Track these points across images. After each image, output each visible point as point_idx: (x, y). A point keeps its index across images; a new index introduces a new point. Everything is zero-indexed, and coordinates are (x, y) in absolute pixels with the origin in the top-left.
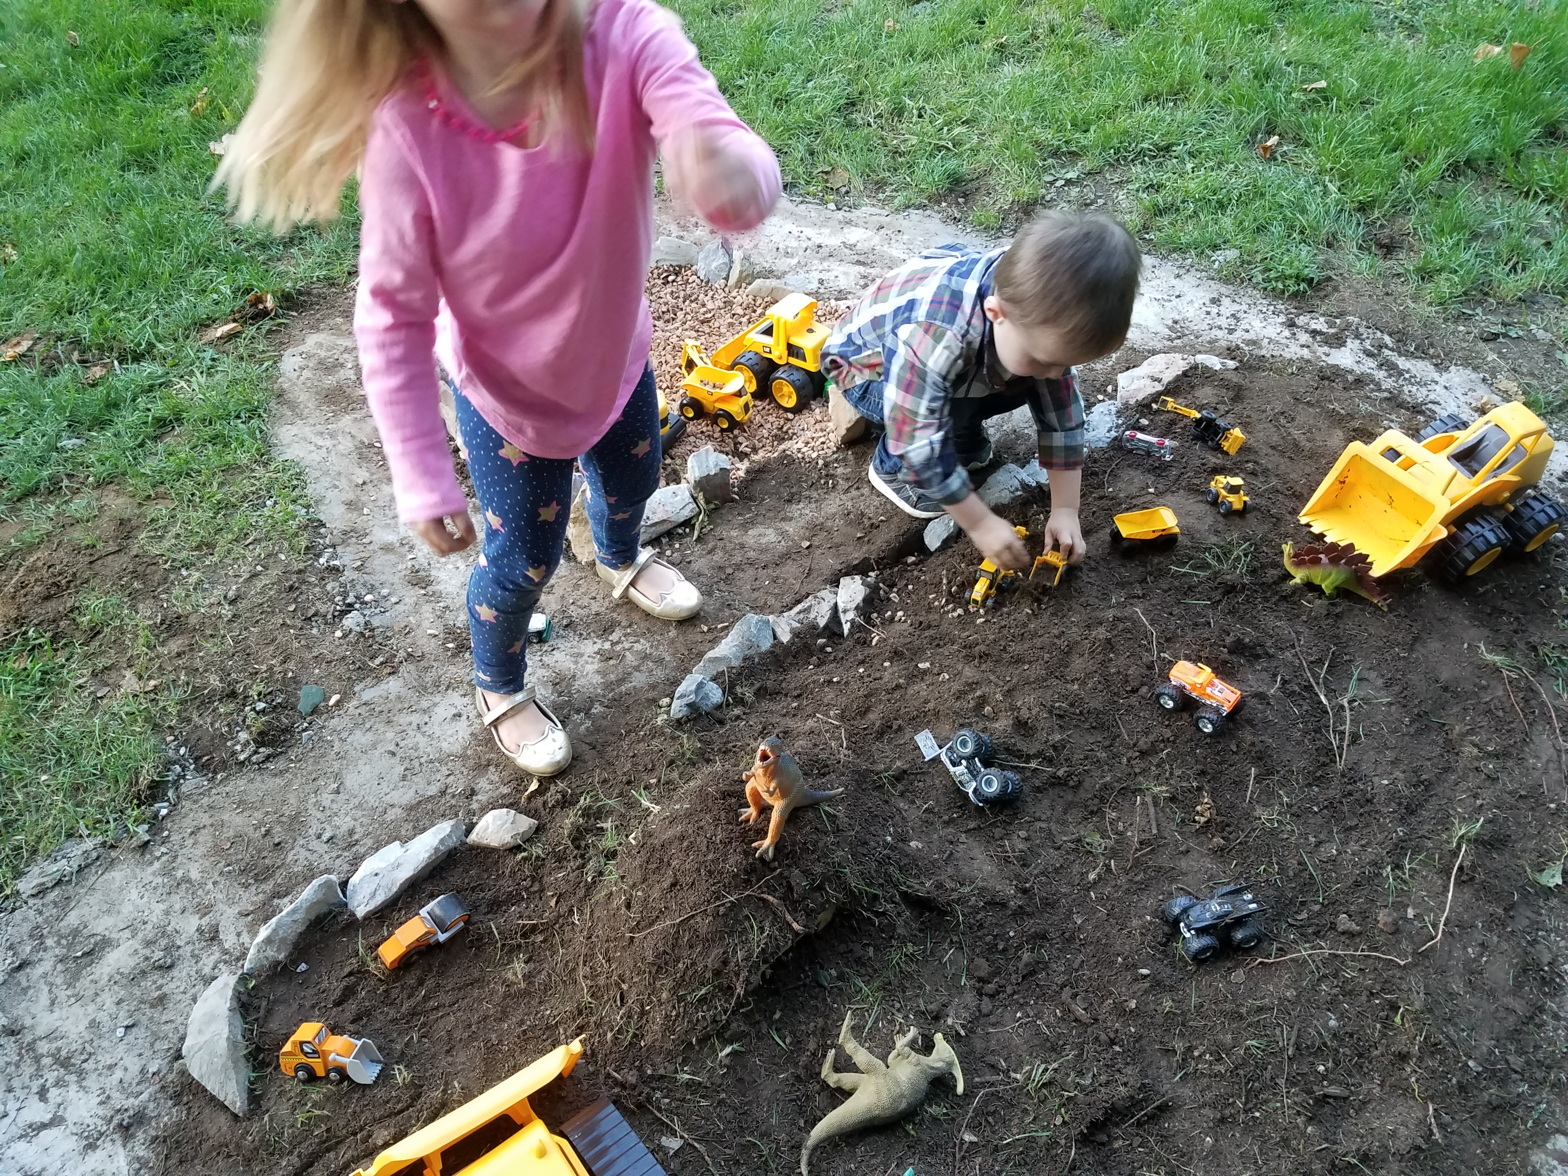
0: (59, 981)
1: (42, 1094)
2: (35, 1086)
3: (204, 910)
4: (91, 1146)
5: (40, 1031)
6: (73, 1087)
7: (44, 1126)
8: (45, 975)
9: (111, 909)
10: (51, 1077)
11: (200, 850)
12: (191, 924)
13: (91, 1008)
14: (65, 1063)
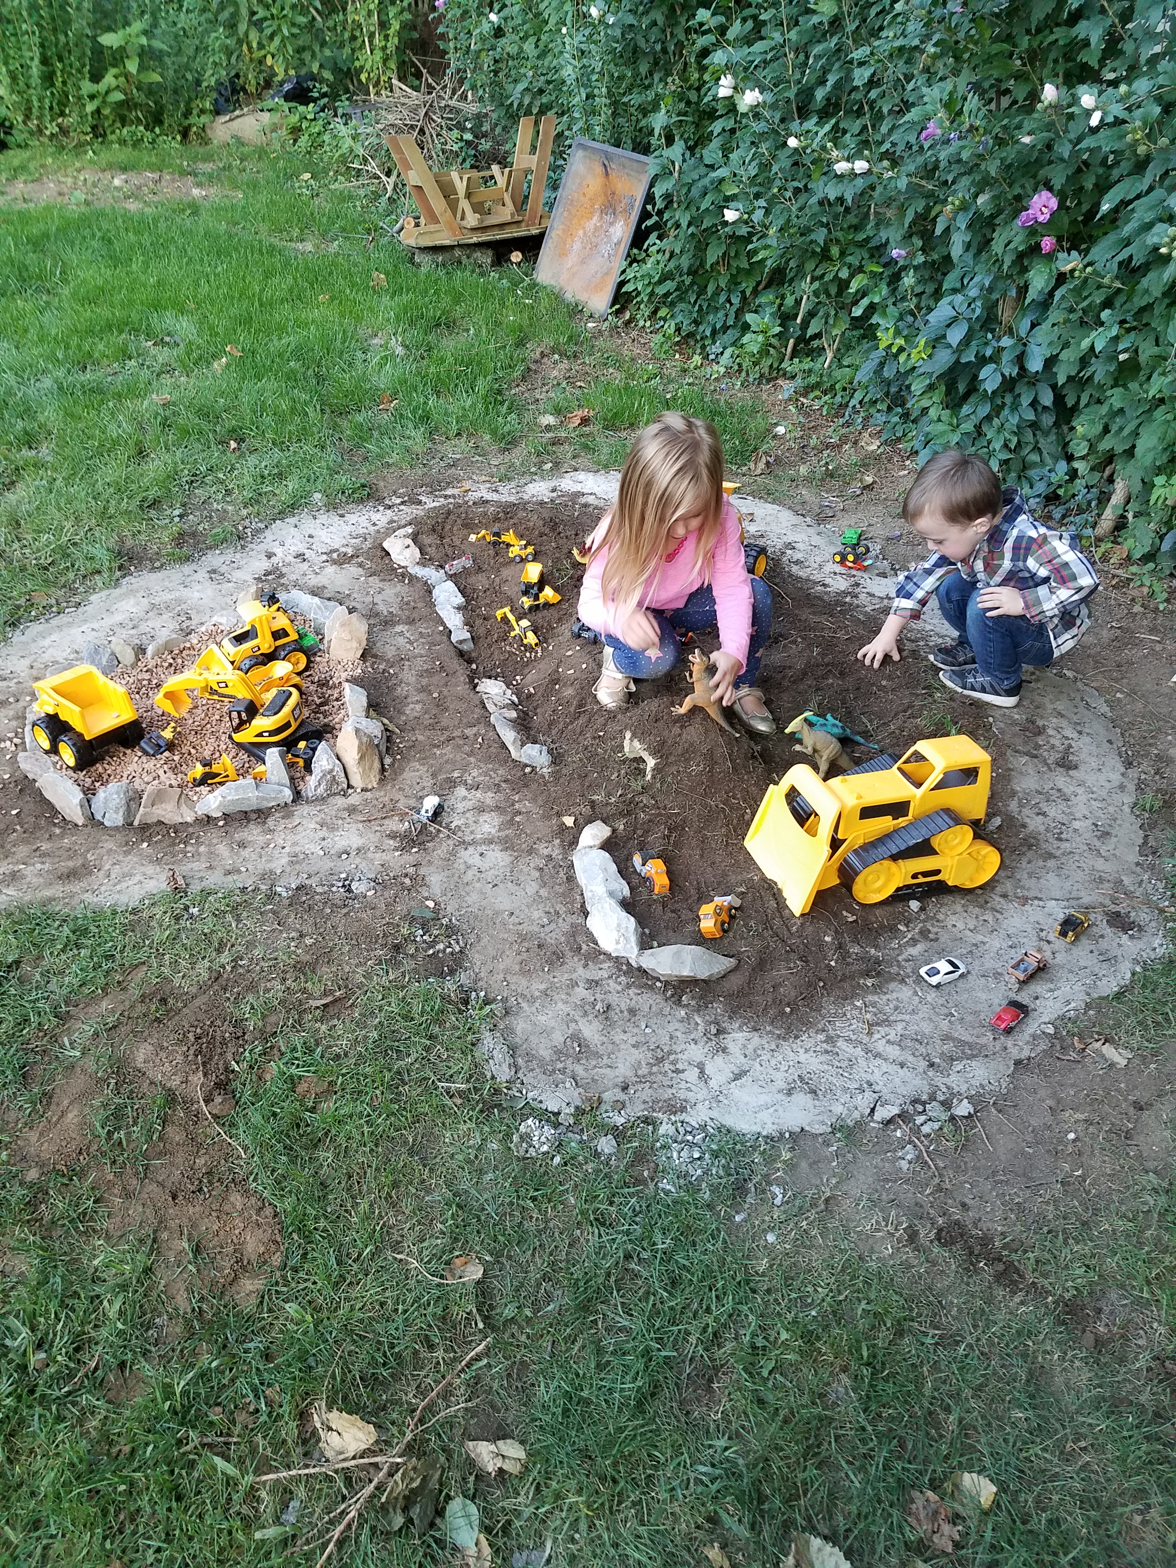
0: (594, 1063)
1: (677, 1071)
2: (670, 1074)
3: (574, 984)
4: (724, 1050)
5: (630, 1073)
6: (680, 1056)
7: (702, 1072)
8: (586, 1070)
9: (546, 1032)
10: (667, 1066)
11: (524, 982)
12: (581, 992)
13: (622, 1046)
14: (660, 1060)
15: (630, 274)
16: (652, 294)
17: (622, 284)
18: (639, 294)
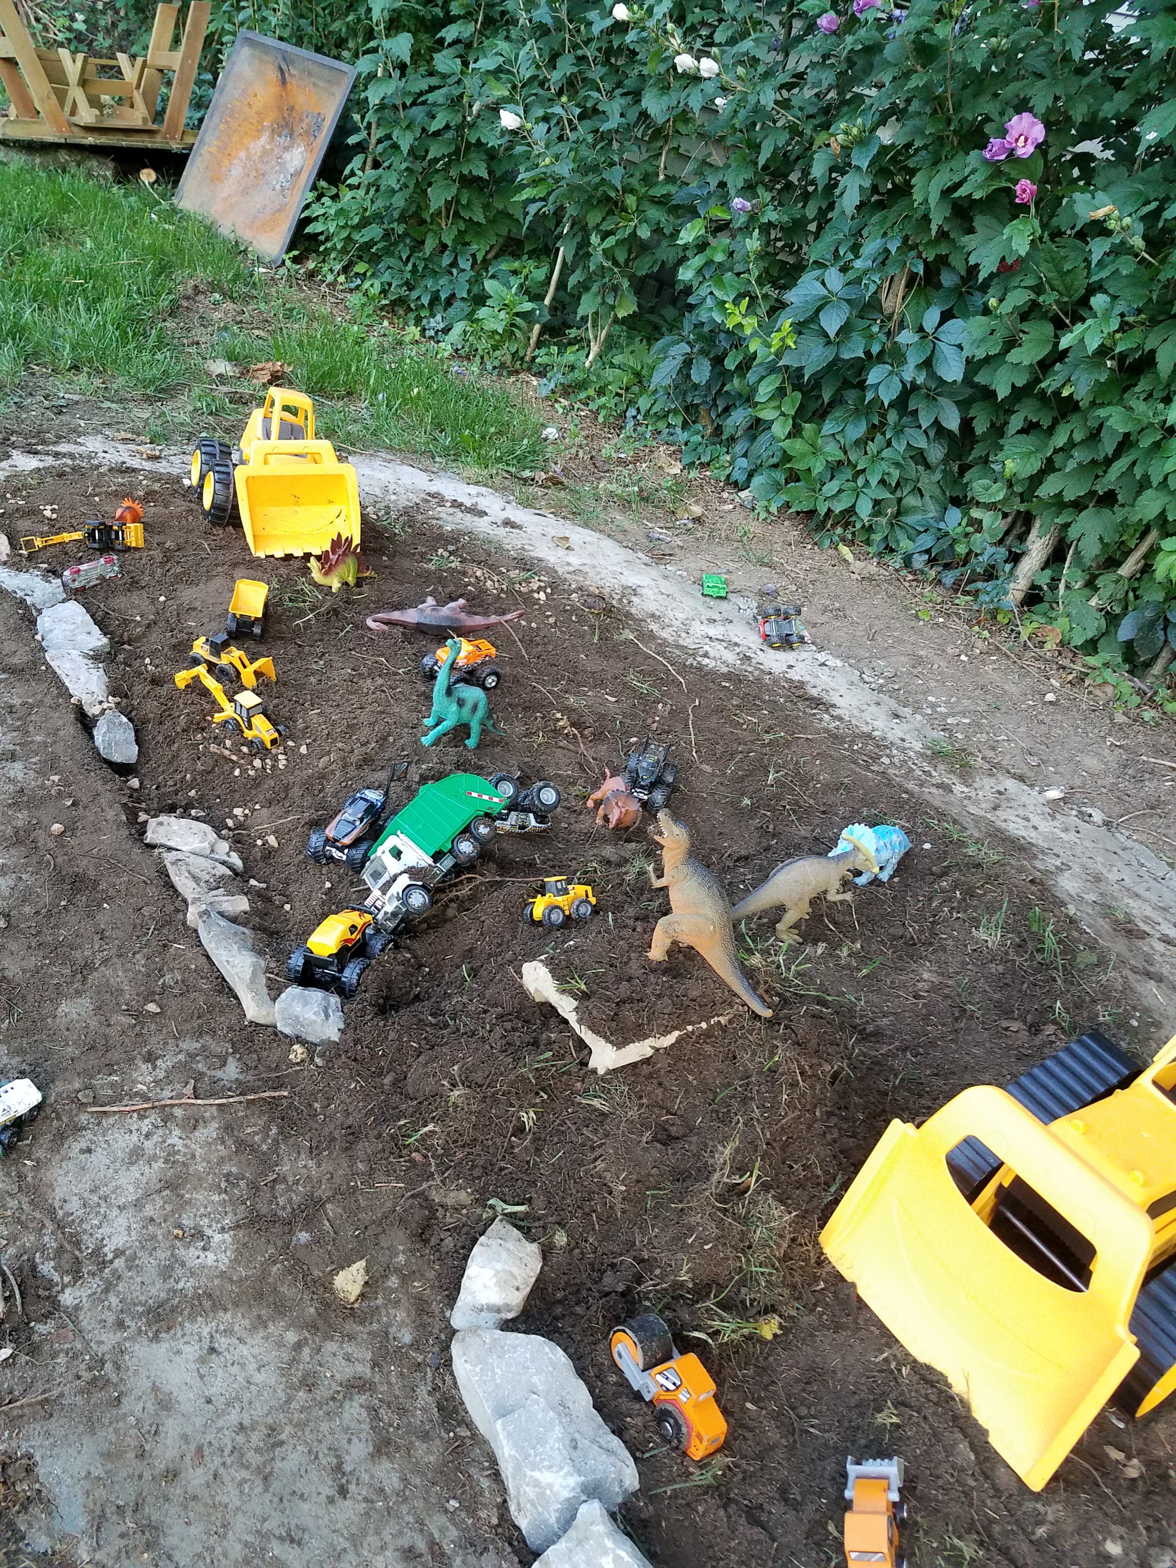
15: (317, 210)
16: (348, 239)
17: (304, 222)
18: (327, 239)
